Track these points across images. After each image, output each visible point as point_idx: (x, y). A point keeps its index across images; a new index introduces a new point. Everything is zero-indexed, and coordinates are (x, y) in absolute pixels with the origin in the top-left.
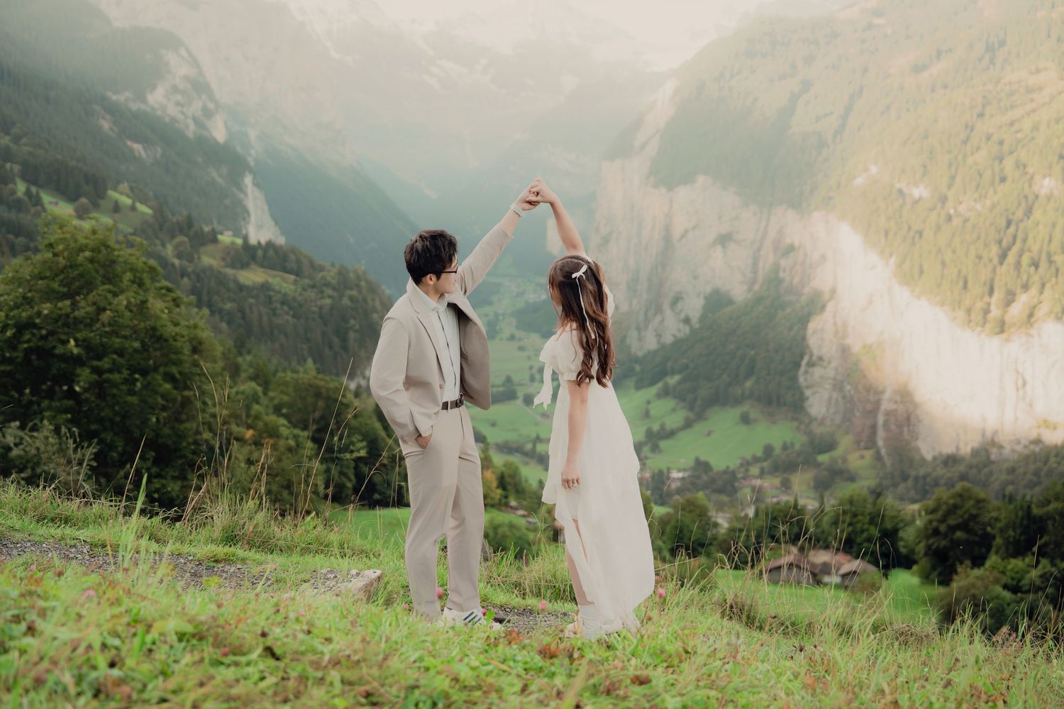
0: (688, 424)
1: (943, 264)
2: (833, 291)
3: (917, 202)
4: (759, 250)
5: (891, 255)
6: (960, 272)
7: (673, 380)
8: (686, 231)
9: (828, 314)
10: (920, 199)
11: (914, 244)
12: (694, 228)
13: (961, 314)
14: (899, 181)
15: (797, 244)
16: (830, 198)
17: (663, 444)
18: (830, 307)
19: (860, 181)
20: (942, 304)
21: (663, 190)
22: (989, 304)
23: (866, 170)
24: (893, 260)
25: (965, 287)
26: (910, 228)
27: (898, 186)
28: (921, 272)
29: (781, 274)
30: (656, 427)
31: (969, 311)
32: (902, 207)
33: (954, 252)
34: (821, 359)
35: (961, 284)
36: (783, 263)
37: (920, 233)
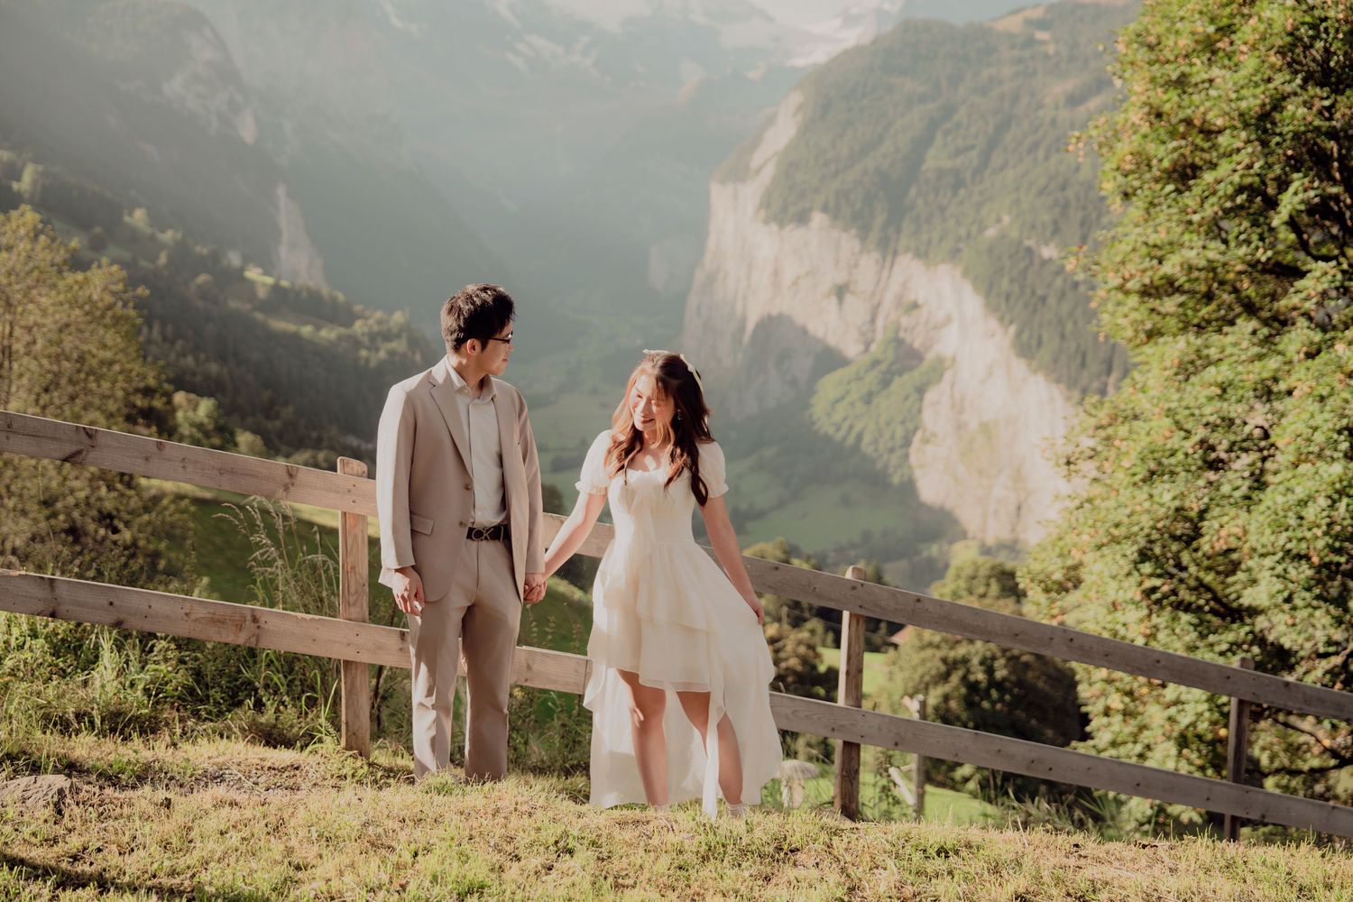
0: (781, 504)
1: (1063, 336)
2: (954, 359)
3: (1044, 263)
4: (879, 305)
5: (1011, 322)
6: (1078, 346)
7: (768, 452)
8: (798, 278)
9: (944, 386)
10: (1050, 259)
11: (1035, 311)
12: (807, 274)
13: (1076, 394)
14: (1029, 238)
15: (920, 301)
16: (959, 250)
17: (750, 526)
18: (948, 375)
19: (991, 233)
20: (1058, 381)
21: (774, 227)
22: (1106, 385)
23: (999, 220)
24: (1013, 329)
25: (1083, 364)
26: (1033, 293)
27: (1028, 243)
28: (1040, 344)
29: (902, 334)
30: (744, 506)
31: (1084, 391)
32: (1027, 268)
33: (1075, 323)
34: (934, 435)
35: (1079, 360)
36: (905, 321)
37: (1043, 299)
